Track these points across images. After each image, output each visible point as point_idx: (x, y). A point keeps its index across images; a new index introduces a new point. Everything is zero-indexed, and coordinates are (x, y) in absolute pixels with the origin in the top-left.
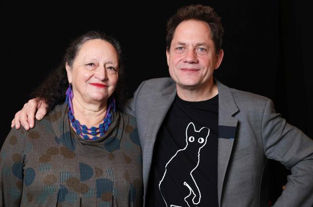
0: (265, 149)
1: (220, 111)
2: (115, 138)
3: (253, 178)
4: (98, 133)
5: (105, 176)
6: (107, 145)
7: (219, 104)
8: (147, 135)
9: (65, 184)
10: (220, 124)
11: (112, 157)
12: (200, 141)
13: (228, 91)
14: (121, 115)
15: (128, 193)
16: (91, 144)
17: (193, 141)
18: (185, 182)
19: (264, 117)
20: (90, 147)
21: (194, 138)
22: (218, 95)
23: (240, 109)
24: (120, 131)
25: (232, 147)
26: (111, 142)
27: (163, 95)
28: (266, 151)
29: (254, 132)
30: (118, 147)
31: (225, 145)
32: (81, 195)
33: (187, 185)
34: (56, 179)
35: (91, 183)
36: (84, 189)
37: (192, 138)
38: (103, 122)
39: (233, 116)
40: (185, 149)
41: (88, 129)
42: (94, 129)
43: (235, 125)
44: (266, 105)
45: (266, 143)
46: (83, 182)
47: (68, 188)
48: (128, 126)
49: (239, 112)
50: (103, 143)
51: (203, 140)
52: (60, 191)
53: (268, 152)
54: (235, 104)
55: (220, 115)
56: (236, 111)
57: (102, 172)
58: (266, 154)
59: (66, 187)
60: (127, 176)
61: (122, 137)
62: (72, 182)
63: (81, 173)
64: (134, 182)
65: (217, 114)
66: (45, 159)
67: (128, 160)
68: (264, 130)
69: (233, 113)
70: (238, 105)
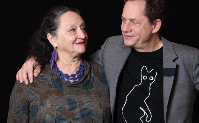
0: (195, 84)
1: (164, 58)
2: (89, 81)
3: (187, 104)
4: (77, 78)
5: (86, 106)
6: (84, 86)
7: (164, 53)
8: (112, 78)
9: (59, 113)
10: (164, 67)
11: (89, 94)
12: (151, 78)
13: (169, 44)
14: (92, 64)
15: (102, 116)
16: (74, 85)
17: (146, 78)
18: (140, 107)
19: (195, 62)
20: (73, 88)
21: (146, 77)
22: (162, 47)
23: (178, 56)
24: (92, 76)
25: (173, 82)
26: (87, 83)
27: (123, 49)
28: (196, 85)
29: (188, 72)
30: (92, 87)
31: (168, 81)
32: (71, 120)
33: (142, 109)
34: (53, 110)
35: (77, 111)
36: (73, 116)
37: (145, 77)
38: (78, 70)
39: (174, 61)
40: (140, 84)
41: (69, 76)
42: (73, 75)
43: (175, 67)
44: (196, 53)
45: (196, 80)
46: (71, 111)
47: (61, 115)
48: (97, 72)
49: (177, 58)
50: (82, 84)
51: (153, 78)
52: (56, 117)
53: (197, 86)
54: (174, 53)
55: (164, 61)
56: (175, 58)
57: (83, 104)
58: (196, 88)
59: (60, 114)
60: (100, 105)
61: (94, 79)
62: (64, 111)
63: (69, 105)
64: (106, 109)
65: (162, 60)
66: (43, 98)
67: (100, 95)
68: (195, 71)
69: (173, 59)
70: (176, 53)
